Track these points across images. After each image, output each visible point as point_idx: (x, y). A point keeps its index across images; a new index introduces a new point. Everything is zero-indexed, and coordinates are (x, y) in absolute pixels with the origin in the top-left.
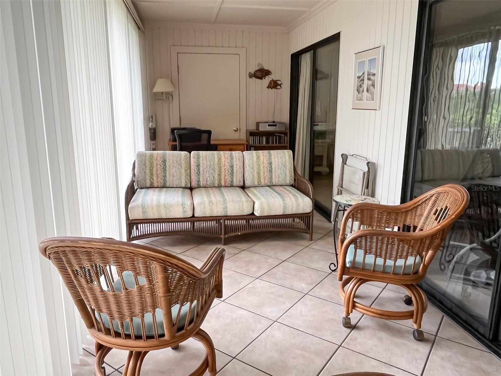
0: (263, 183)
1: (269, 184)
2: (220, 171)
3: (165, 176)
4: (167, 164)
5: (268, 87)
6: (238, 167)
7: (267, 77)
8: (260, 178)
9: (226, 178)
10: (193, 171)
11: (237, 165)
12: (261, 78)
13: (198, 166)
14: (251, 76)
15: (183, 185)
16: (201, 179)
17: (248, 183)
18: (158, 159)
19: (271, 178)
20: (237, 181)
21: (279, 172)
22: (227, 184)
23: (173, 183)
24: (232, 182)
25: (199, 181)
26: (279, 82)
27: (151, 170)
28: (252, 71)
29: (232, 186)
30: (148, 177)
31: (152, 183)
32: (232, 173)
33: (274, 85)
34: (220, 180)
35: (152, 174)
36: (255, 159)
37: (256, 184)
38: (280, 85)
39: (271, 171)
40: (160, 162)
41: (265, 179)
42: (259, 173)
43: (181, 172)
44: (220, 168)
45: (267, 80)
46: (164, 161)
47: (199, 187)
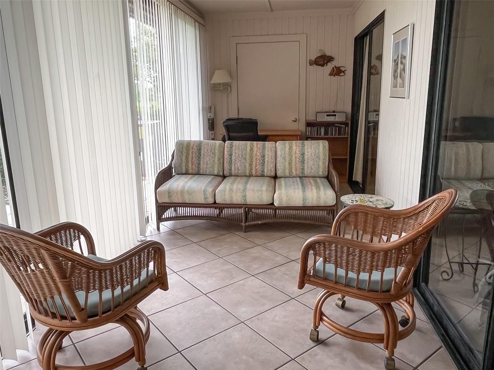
0: (294, 174)
1: (301, 175)
2: (251, 161)
3: (199, 164)
4: (202, 152)
5: (330, 75)
6: (270, 157)
7: (329, 64)
8: (292, 168)
9: (257, 168)
10: (225, 160)
11: (268, 155)
12: (322, 65)
13: (231, 155)
14: (312, 63)
15: (216, 173)
16: (233, 167)
17: (279, 173)
18: (194, 147)
19: (303, 169)
20: (269, 170)
21: (312, 163)
22: (258, 174)
23: (206, 171)
24: (263, 171)
25: (230, 170)
26: (343, 69)
27: (187, 158)
28: (313, 59)
29: (263, 176)
30: (184, 164)
31: (187, 170)
32: (263, 163)
33: (338, 72)
34: (251, 170)
35: (187, 162)
36: (287, 149)
37: (287, 174)
38: (344, 72)
39: (303, 162)
40: (195, 150)
41: (296, 170)
42: (290, 164)
43: (214, 161)
44: (251, 157)
45: (329, 67)
46: (200, 150)
47: (231, 175)
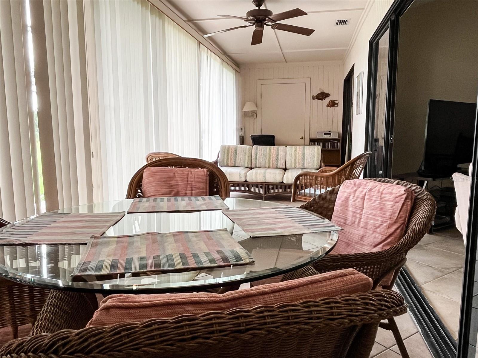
0: (298, 167)
1: (302, 168)
2: (270, 158)
3: (235, 160)
4: (238, 152)
5: (328, 106)
6: (282, 156)
8: (296, 163)
9: (273, 163)
10: (253, 157)
11: (281, 154)
12: (322, 100)
13: (256, 154)
14: (314, 98)
15: (246, 166)
16: (257, 162)
17: (288, 167)
18: (233, 149)
19: (304, 164)
20: (281, 164)
21: (309, 160)
22: (274, 167)
23: (240, 164)
24: (277, 165)
25: (256, 164)
26: (336, 102)
27: (228, 156)
29: (277, 168)
30: (225, 160)
31: (227, 163)
32: (277, 160)
33: (333, 104)
34: (269, 163)
35: (228, 158)
36: (293, 150)
37: (293, 167)
38: (337, 104)
39: (304, 159)
40: (233, 151)
41: (299, 164)
42: (295, 160)
43: (245, 158)
44: (270, 155)
45: (327, 101)
46: (236, 151)
47: (256, 167)
